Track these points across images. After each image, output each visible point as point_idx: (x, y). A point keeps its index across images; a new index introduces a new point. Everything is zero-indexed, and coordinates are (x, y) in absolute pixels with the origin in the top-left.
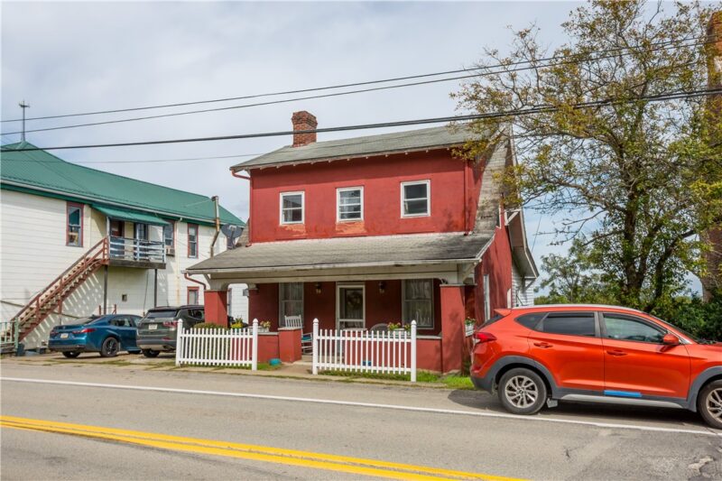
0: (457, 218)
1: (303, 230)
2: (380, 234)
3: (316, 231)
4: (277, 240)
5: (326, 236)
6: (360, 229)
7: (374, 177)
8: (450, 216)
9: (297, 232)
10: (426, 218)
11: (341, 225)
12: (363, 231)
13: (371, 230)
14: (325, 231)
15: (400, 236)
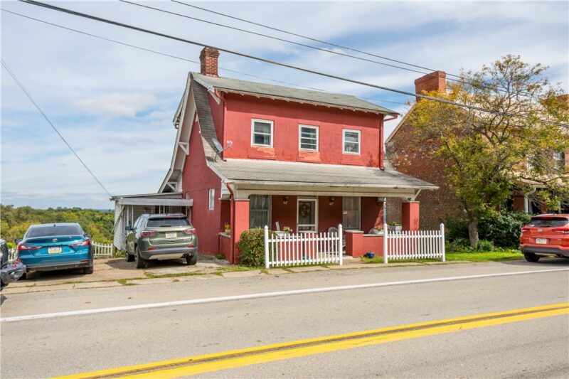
0: (375, 158)
1: (273, 153)
2: (330, 163)
3: (283, 154)
4: (249, 158)
5: (291, 160)
6: (317, 158)
7: (326, 121)
8: (371, 157)
9: (268, 154)
10: (358, 156)
11: (303, 153)
12: (319, 159)
13: (324, 160)
14: (290, 156)
15: (342, 166)
